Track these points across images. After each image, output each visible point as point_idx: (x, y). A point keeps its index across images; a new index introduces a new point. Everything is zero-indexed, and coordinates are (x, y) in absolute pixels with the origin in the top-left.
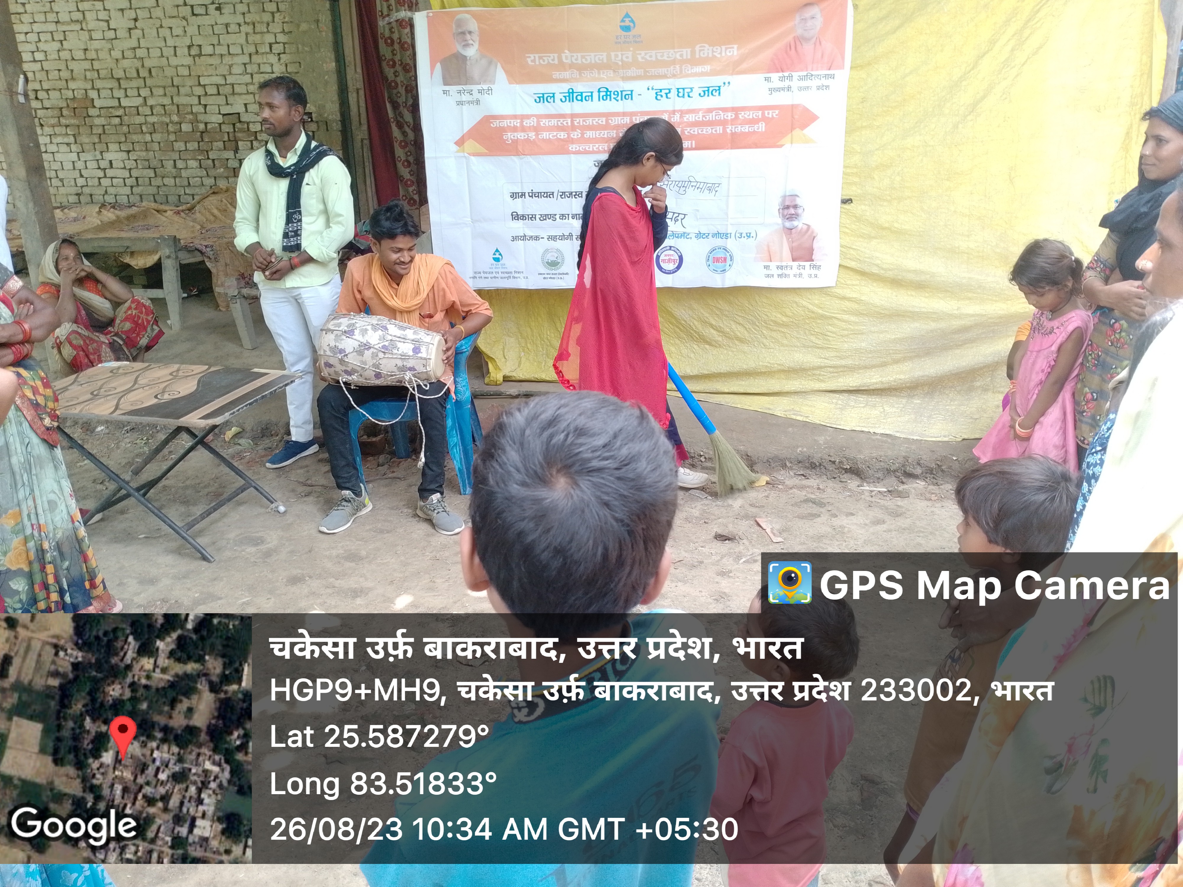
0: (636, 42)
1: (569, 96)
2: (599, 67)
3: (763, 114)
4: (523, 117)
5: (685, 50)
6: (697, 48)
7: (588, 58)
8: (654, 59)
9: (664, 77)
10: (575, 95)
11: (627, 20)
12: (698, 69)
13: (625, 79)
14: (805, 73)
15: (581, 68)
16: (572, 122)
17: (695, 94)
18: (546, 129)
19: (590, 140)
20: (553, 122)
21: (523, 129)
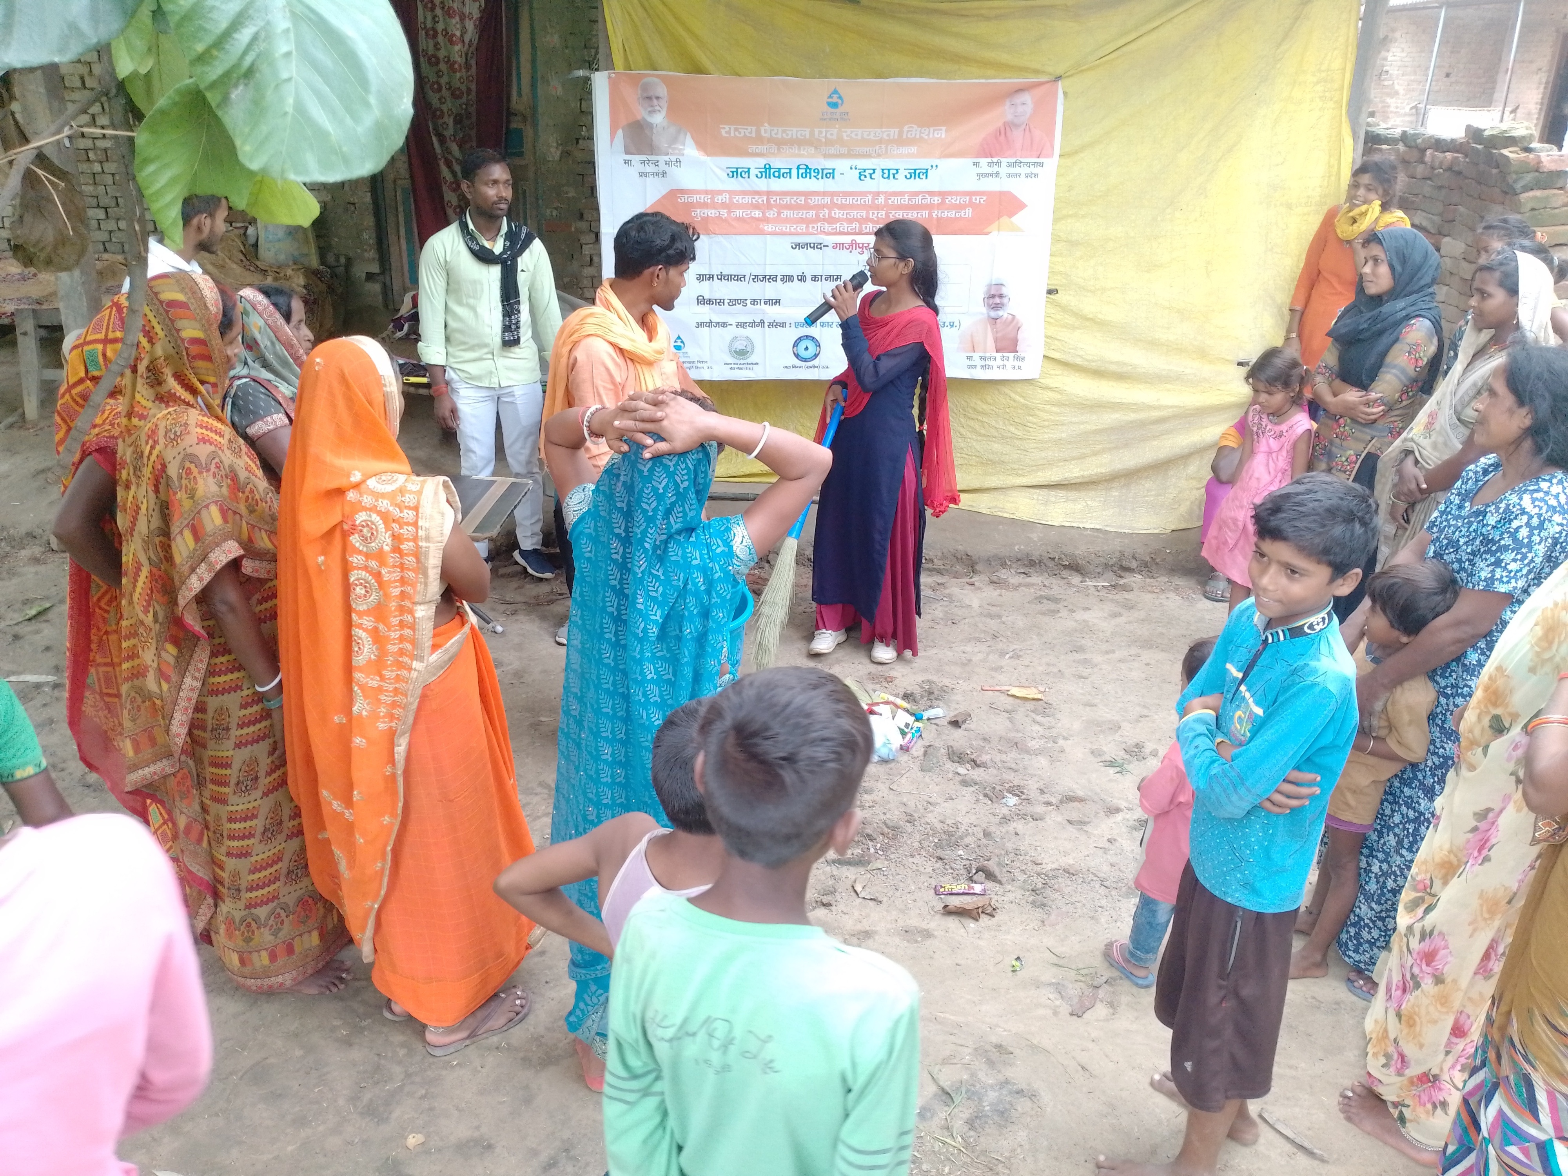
0: (842, 119)
1: (765, 172)
2: (800, 143)
3: (970, 200)
4: (714, 193)
5: (892, 130)
6: (906, 129)
7: (790, 133)
8: (859, 137)
9: (868, 156)
10: (772, 171)
11: (835, 96)
12: (903, 150)
13: (827, 156)
14: (1014, 160)
15: (780, 144)
16: (768, 200)
17: (901, 176)
18: (740, 206)
19: (787, 220)
20: (748, 199)
21: (714, 206)
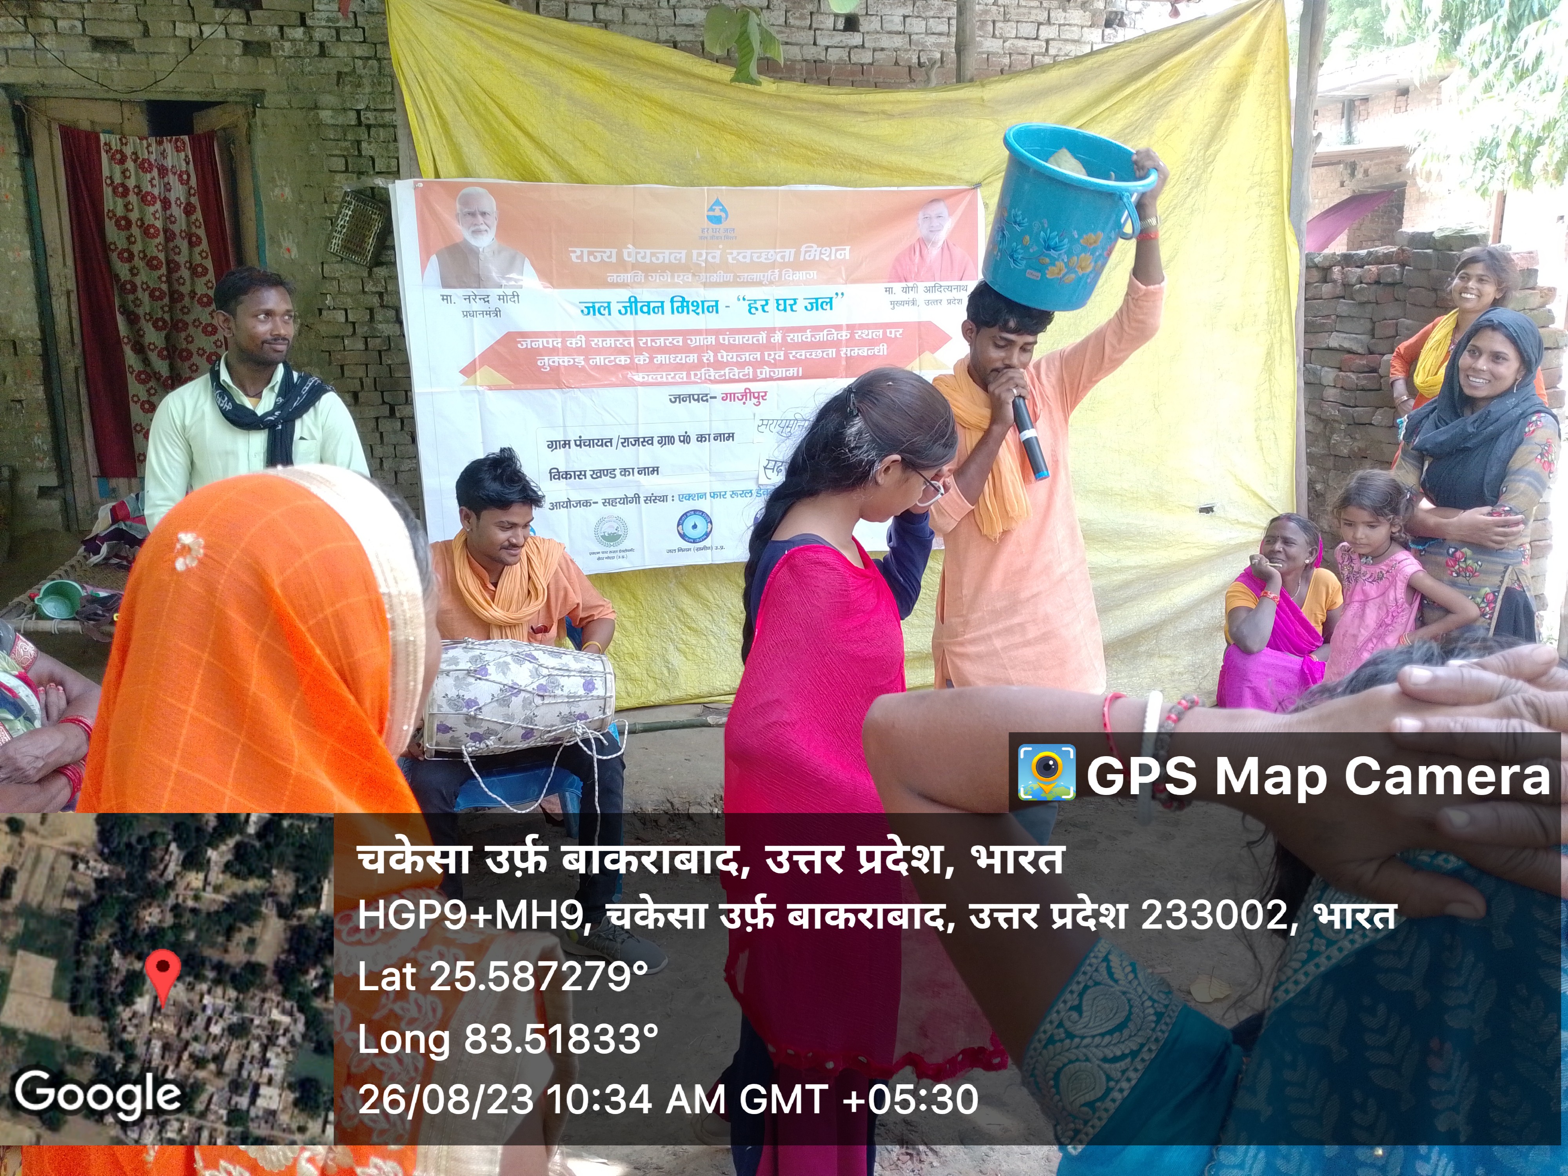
0: (727, 237)
1: (631, 307)
2: (674, 268)
3: (884, 333)
4: (566, 335)
5: (788, 251)
6: (803, 249)
7: (661, 256)
8: (748, 260)
9: (759, 284)
10: (639, 305)
11: (717, 208)
12: (801, 275)
13: (706, 285)
14: (932, 284)
15: (648, 269)
16: (636, 342)
17: (799, 306)
18: (599, 351)
19: (661, 367)
20: (610, 342)
21: (567, 351)
